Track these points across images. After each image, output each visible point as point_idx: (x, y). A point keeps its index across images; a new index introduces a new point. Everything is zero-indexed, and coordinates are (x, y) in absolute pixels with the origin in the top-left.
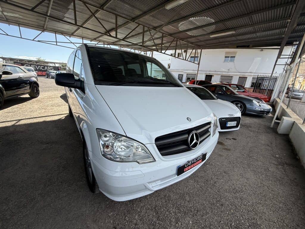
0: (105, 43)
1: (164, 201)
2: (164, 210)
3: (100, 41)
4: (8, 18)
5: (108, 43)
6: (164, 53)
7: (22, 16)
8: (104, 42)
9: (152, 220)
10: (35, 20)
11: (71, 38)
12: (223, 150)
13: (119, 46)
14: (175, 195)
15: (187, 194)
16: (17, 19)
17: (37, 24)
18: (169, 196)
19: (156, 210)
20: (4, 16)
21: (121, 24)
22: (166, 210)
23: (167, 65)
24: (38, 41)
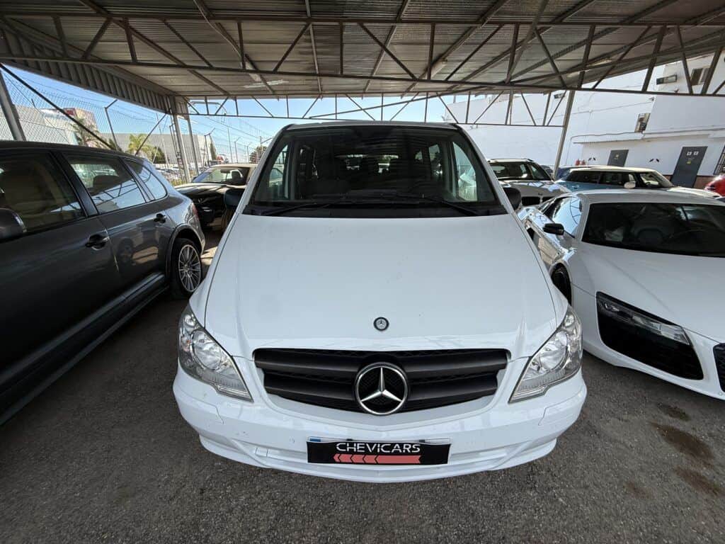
0: (430, 94)
1: (314, 505)
2: (296, 523)
3: (419, 92)
4: (274, 89)
5: (436, 92)
6: (593, 89)
7: (288, 80)
8: (428, 92)
9: (258, 525)
10: (305, 82)
11: (364, 98)
12: (674, 476)
13: (465, 93)
14: (349, 510)
15: (378, 528)
16: (284, 88)
17: (308, 87)
18: (336, 502)
19: (283, 510)
20: (268, 89)
21: (455, 38)
22: (300, 527)
23: (637, 119)
24: (310, 118)
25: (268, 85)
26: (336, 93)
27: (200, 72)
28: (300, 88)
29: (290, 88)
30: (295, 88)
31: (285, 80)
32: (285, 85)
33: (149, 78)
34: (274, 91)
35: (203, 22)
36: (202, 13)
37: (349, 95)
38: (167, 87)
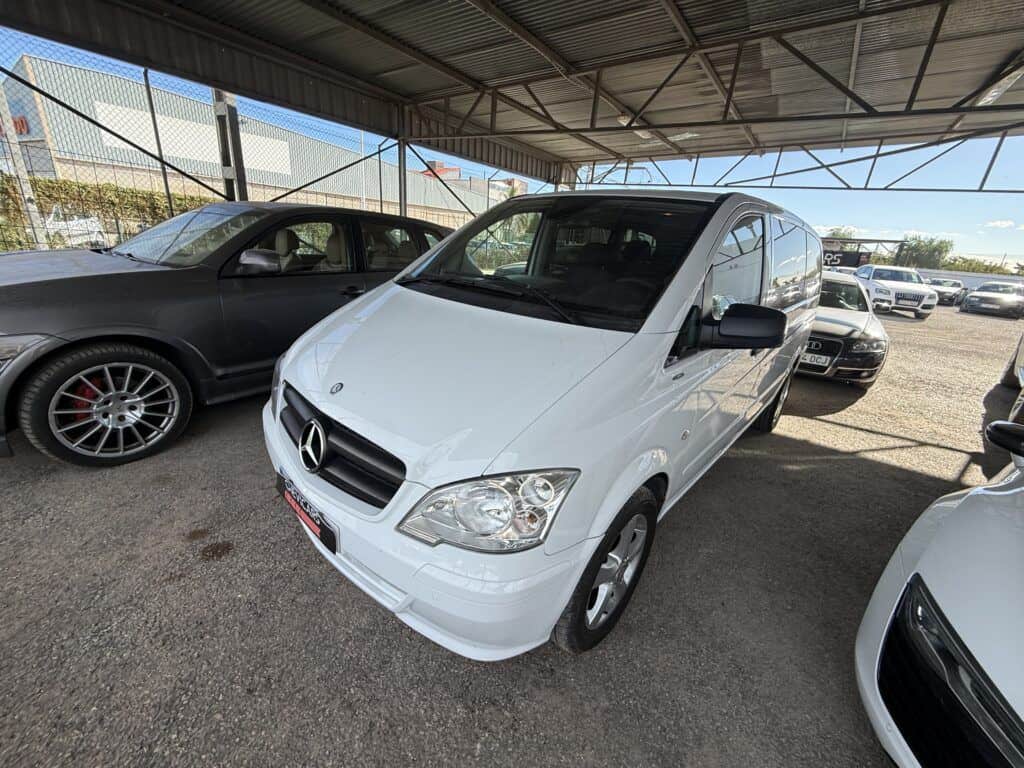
4: (681, 146)
17: (733, 140)
20: (671, 146)
24: (726, 186)
25: (669, 142)
26: (782, 146)
27: (584, 134)
28: (721, 141)
29: (704, 143)
30: (712, 142)
31: (692, 133)
32: (695, 139)
33: (537, 145)
34: (681, 149)
35: (561, 79)
36: (558, 68)
37: (806, 146)
38: (559, 154)
